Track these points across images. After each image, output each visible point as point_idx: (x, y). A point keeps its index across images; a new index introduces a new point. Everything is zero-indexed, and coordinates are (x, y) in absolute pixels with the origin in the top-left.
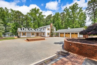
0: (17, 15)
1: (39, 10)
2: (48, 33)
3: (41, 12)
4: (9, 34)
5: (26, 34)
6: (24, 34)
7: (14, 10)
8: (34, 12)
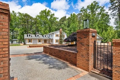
0: (25, 19)
1: (50, 11)
2: (57, 40)
3: (52, 14)
4: (17, 41)
5: (31, 40)
6: (30, 41)
7: (22, 13)
8: (44, 14)
